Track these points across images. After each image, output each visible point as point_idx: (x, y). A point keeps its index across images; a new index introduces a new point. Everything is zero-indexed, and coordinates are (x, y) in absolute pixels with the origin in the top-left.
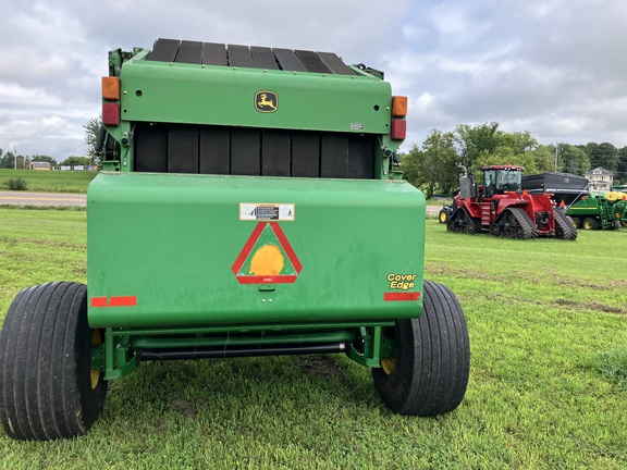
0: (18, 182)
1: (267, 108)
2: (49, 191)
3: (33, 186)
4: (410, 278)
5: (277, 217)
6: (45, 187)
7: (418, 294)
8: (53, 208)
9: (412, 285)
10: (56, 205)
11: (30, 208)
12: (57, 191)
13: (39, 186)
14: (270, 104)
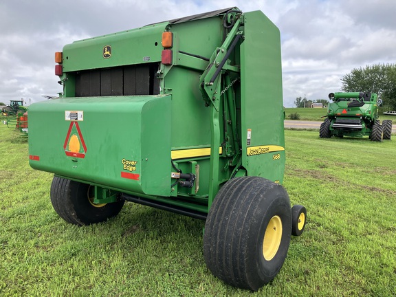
0: (295, 115)
1: (108, 56)
2: (311, 120)
3: (303, 117)
4: (133, 163)
5: (77, 119)
6: (309, 118)
7: (138, 176)
8: (305, 129)
9: (134, 168)
10: (307, 128)
11: (293, 129)
12: (315, 120)
13: (306, 117)
14: (108, 53)
